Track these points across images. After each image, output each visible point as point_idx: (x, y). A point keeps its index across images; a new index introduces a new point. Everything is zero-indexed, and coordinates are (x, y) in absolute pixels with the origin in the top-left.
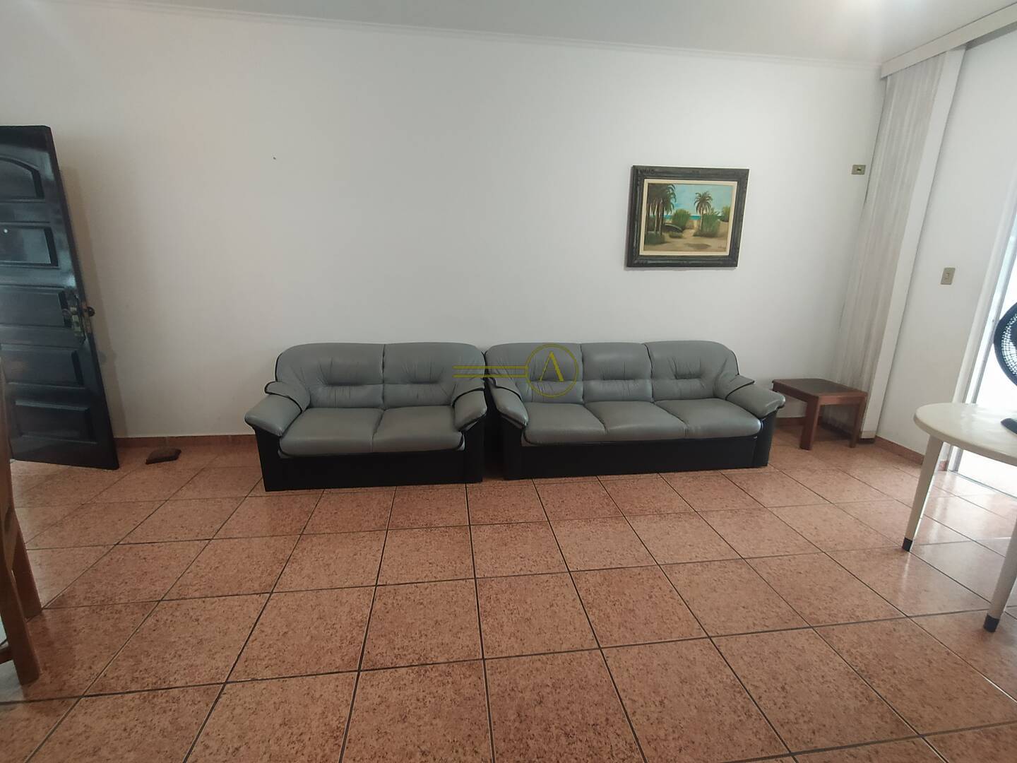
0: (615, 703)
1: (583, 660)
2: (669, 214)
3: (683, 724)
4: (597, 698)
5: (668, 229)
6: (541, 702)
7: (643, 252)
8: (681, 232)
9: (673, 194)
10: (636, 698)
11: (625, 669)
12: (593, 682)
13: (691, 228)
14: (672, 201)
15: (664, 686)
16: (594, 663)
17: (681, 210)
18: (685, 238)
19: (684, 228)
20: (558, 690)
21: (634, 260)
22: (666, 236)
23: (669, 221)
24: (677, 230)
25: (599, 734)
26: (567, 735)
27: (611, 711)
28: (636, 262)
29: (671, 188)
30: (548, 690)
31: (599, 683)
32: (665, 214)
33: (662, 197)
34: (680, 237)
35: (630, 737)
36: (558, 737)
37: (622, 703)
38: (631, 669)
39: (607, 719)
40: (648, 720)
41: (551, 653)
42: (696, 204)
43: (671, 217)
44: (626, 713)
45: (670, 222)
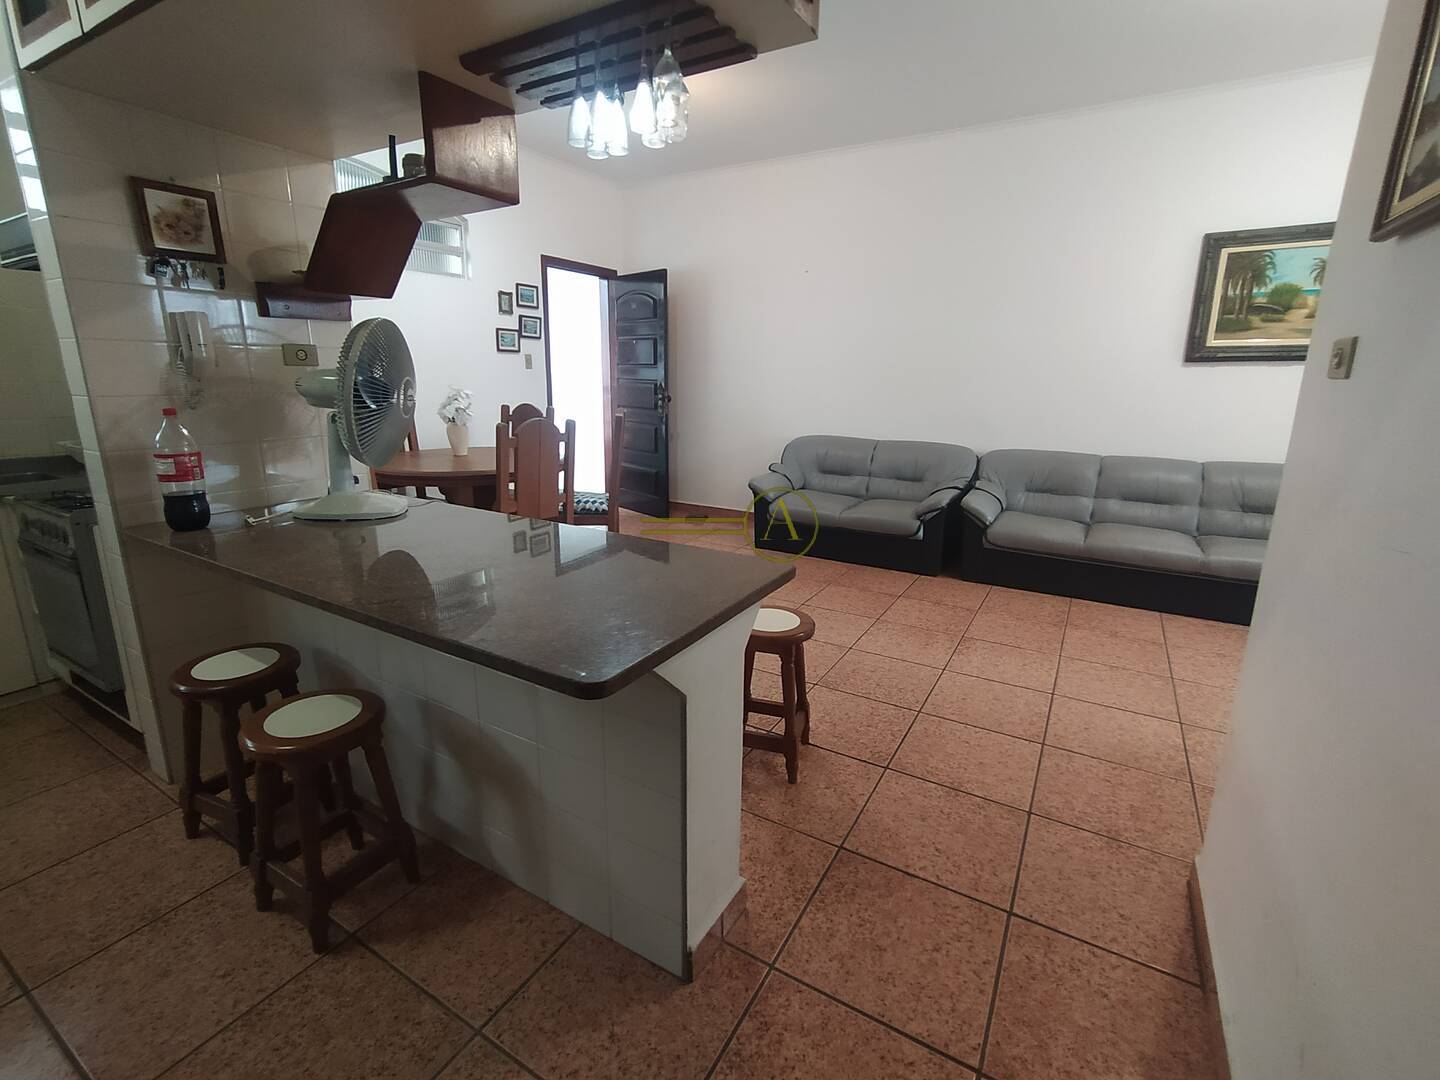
2: (1263, 290)
5: (1259, 310)
7: (1212, 341)
8: (1284, 314)
9: (1272, 263)
13: (1303, 306)
14: (1269, 273)
17: (1285, 284)
18: (1289, 322)
19: (1288, 308)
21: (1197, 352)
22: (1255, 320)
23: (1261, 300)
24: (1275, 311)
28: (1198, 355)
29: (1268, 256)
32: (1255, 291)
33: (1251, 269)
34: (1280, 321)
42: (1315, 274)
43: (1265, 295)
45: (1264, 301)
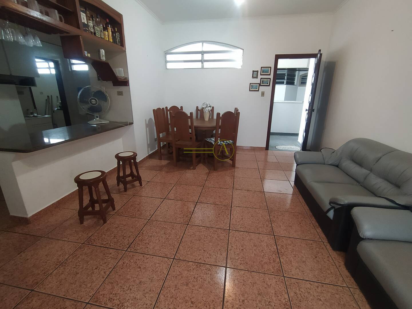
0: (151, 253)
1: (172, 251)
3: (129, 270)
4: (156, 248)
6: (165, 233)
10: (148, 260)
11: (160, 263)
12: (162, 250)
15: (144, 273)
16: (169, 253)
20: (165, 239)
25: (145, 244)
26: (151, 236)
27: (149, 250)
30: (167, 237)
31: (161, 251)
35: (138, 251)
36: (152, 234)
37: (149, 255)
38: (159, 265)
39: (148, 248)
40: (139, 259)
41: (181, 242)
44: (146, 254)
